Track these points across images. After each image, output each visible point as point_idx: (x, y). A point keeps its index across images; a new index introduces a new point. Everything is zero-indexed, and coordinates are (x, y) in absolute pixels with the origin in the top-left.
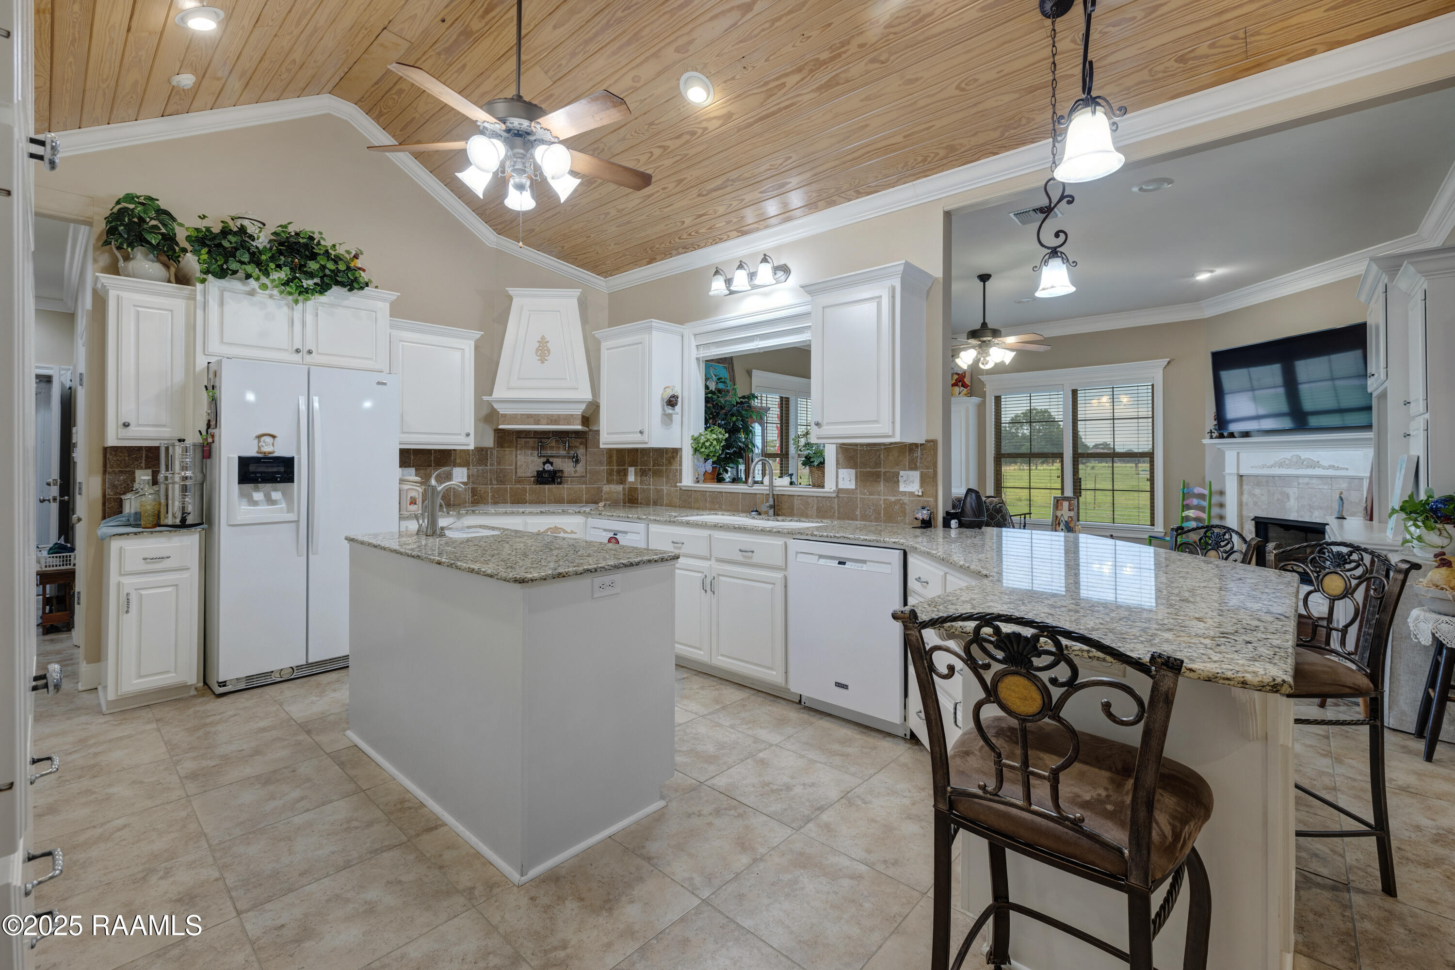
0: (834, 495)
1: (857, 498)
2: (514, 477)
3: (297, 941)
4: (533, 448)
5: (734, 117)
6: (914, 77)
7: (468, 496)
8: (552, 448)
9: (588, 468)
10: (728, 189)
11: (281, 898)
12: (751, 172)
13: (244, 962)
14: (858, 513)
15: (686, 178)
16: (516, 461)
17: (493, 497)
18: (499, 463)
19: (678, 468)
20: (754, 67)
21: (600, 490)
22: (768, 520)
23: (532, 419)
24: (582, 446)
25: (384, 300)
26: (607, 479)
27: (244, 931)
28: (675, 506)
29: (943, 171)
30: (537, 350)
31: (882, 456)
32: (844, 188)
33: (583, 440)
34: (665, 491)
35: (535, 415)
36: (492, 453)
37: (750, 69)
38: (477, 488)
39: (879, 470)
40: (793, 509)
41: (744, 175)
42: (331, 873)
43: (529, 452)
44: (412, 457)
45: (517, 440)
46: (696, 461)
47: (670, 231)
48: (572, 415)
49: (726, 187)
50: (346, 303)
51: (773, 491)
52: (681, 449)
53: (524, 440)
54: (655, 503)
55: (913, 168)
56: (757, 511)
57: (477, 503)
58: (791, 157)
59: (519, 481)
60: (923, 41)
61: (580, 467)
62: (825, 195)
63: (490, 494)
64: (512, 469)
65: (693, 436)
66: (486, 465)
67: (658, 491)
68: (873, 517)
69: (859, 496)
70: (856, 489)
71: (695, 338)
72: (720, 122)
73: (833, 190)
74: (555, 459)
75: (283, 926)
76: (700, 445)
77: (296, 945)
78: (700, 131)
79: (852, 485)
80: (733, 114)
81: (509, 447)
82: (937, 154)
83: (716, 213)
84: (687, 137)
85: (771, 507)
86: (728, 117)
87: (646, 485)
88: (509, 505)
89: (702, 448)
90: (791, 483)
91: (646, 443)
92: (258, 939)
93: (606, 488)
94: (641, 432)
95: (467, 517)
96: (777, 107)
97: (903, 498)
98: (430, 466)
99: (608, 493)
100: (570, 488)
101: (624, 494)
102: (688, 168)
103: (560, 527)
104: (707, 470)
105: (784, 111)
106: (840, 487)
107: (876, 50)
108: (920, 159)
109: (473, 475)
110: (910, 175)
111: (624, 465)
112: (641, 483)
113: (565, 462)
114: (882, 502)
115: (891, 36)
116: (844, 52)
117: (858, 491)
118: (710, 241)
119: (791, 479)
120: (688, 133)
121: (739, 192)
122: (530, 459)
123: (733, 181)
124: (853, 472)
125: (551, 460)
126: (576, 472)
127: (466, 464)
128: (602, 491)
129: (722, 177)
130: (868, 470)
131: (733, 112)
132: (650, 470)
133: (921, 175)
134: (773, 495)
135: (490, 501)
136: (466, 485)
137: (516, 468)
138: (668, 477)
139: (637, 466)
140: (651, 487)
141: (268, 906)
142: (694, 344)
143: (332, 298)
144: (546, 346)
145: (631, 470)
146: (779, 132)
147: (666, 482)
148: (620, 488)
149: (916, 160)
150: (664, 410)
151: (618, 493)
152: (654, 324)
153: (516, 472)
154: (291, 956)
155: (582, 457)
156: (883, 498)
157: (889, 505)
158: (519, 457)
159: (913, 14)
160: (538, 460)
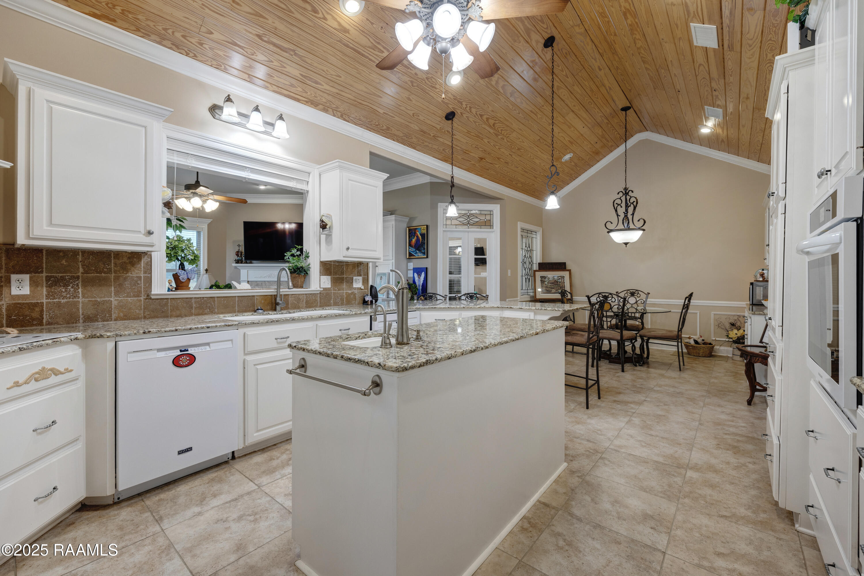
0: (317, 292)
1: (331, 293)
3: (652, 517)
5: (347, 35)
6: (411, 99)
10: (285, 54)
11: (641, 541)
12: (313, 62)
13: (678, 529)
14: (332, 302)
15: (267, 19)
19: (142, 275)
20: (385, 32)
27: (668, 542)
29: (376, 133)
31: (344, 269)
32: (340, 109)
34: (114, 302)
37: (383, 31)
39: (343, 276)
41: (306, 59)
42: (608, 530)
47: (182, 24)
49: (286, 52)
54: (91, 320)
55: (371, 125)
58: (341, 77)
60: (426, 93)
62: (328, 105)
67: (99, 304)
68: (340, 303)
69: (332, 292)
70: (331, 287)
71: (168, 141)
72: (337, 27)
73: (335, 106)
75: (652, 528)
77: (654, 517)
78: (320, 15)
79: (329, 286)
80: (349, 33)
82: (383, 127)
83: (253, 55)
84: (309, 8)
86: (346, 31)
87: (66, 298)
92: (666, 533)
96: (368, 55)
97: (354, 291)
102: (279, 17)
105: (368, 60)
106: (321, 287)
107: (416, 80)
108: (377, 123)
110: (367, 127)
112: (50, 295)
114: (345, 294)
115: (424, 82)
116: (411, 70)
117: (332, 289)
118: (214, 63)
120: (313, 6)
121: (289, 62)
123: (296, 54)
124: (329, 277)
129: (292, 46)
130: (337, 276)
131: (350, 32)
132: (76, 277)
133: (370, 129)
138: (120, 285)
139: (39, 273)
140: (81, 300)
141: (649, 543)
145: (21, 278)
146: (352, 63)
147: (117, 292)
149: (375, 123)
154: (659, 515)
156: (345, 292)
157: (348, 295)
159: (434, 83)
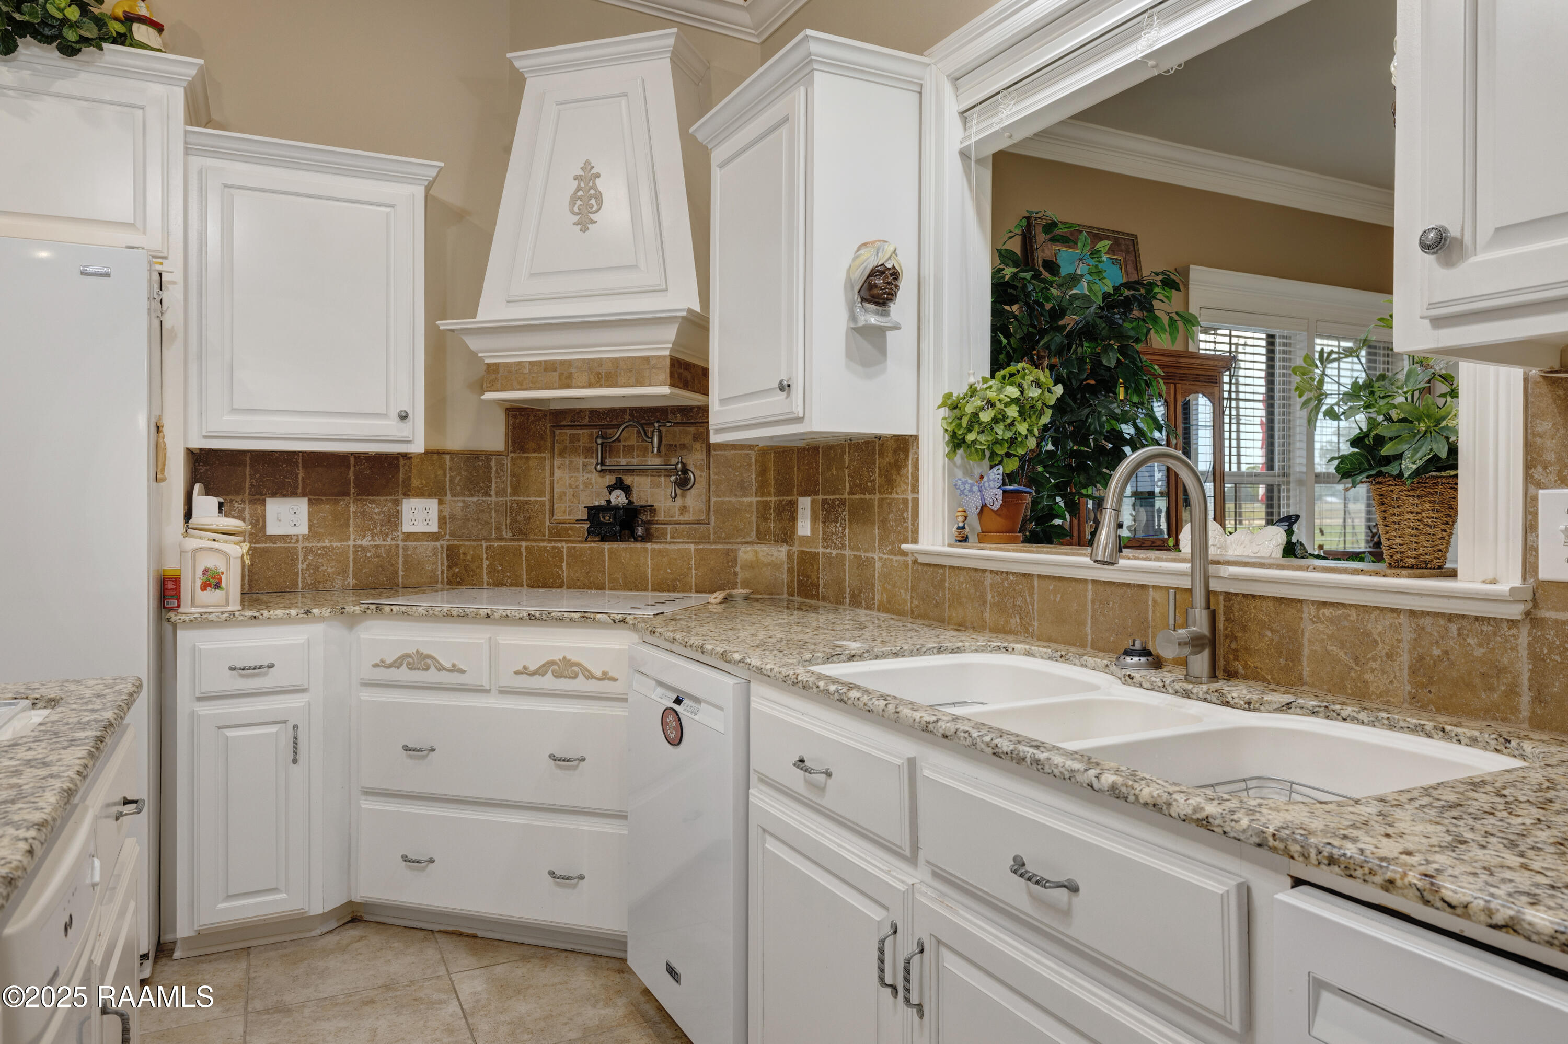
0: (1516, 611)
2: (547, 523)
4: (588, 452)
7: (440, 566)
8: (629, 450)
9: (713, 499)
16: (552, 483)
17: (492, 570)
18: (516, 489)
19: (910, 497)
21: (730, 558)
22: (1187, 695)
23: (556, 374)
24: (698, 445)
25: (167, 80)
26: (758, 528)
28: (900, 613)
30: (574, 199)
33: (701, 429)
34: (878, 565)
35: (562, 362)
36: (500, 466)
38: (458, 547)
40: (1294, 656)
43: (580, 461)
44: (301, 474)
45: (553, 434)
46: (959, 473)
48: (647, 359)
50: (61, 86)
51: (1207, 579)
52: (916, 438)
53: (569, 432)
54: (856, 602)
56: (1145, 652)
57: (459, 583)
59: (558, 532)
61: (693, 500)
63: (486, 563)
64: (542, 504)
65: (949, 395)
66: (487, 494)
67: (863, 565)
71: (956, 88)
74: (636, 478)
76: (965, 422)
81: (539, 449)
85: (1196, 643)
87: (836, 547)
88: (525, 589)
89: (970, 430)
90: (1291, 550)
91: (799, 420)
93: (746, 553)
94: (785, 387)
95: (369, 623)
98: (346, 494)
99: (750, 566)
100: (660, 551)
101: (790, 571)
103: (574, 659)
104: (989, 501)
106: (1546, 572)
109: (453, 517)
111: (789, 492)
112: (824, 540)
113: (658, 485)
119: (1290, 532)
122: (582, 477)
125: (628, 480)
126: (684, 509)
127: (434, 490)
128: (735, 560)
132: (843, 502)
134: (1209, 593)
135: (485, 578)
136: (437, 540)
137: (552, 501)
138: (884, 522)
139: (816, 493)
140: (847, 552)
142: (952, 106)
143: (26, 73)
144: (594, 187)
145: (805, 504)
147: (881, 538)
148: (779, 553)
150: (853, 317)
151: (776, 566)
152: (814, 47)
153: (552, 512)
155: (697, 473)
158: (558, 473)
160: (600, 480)
